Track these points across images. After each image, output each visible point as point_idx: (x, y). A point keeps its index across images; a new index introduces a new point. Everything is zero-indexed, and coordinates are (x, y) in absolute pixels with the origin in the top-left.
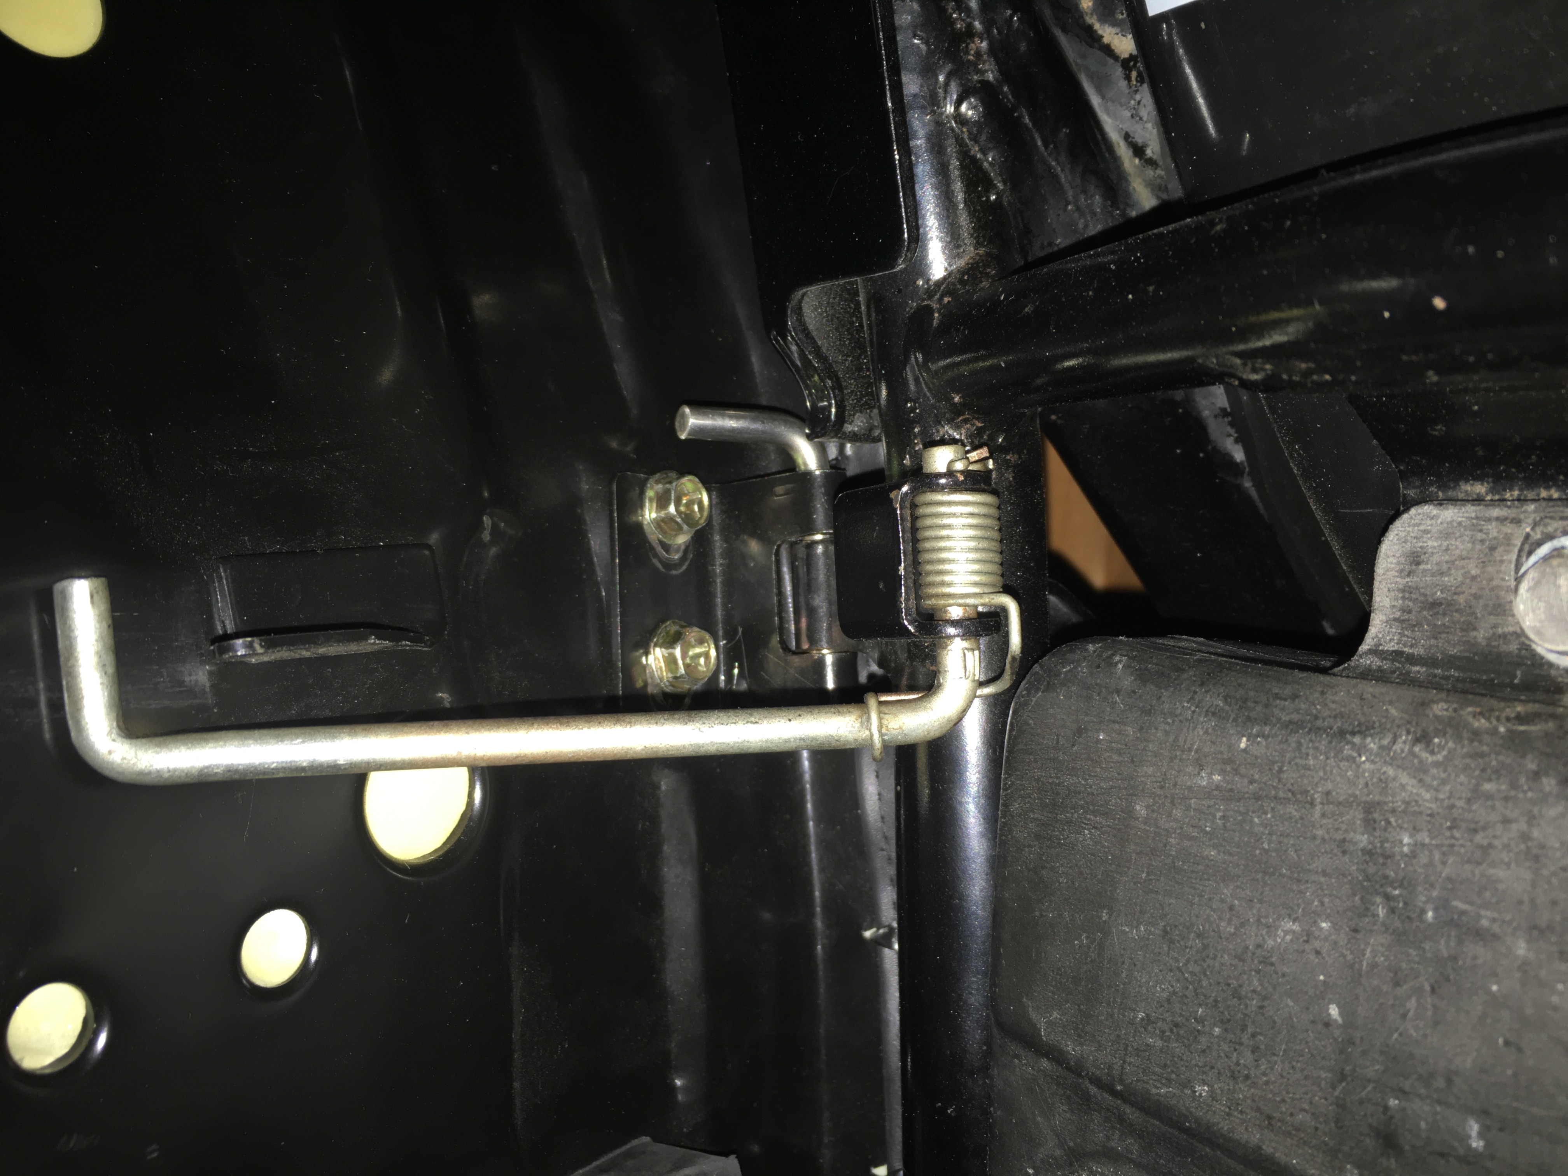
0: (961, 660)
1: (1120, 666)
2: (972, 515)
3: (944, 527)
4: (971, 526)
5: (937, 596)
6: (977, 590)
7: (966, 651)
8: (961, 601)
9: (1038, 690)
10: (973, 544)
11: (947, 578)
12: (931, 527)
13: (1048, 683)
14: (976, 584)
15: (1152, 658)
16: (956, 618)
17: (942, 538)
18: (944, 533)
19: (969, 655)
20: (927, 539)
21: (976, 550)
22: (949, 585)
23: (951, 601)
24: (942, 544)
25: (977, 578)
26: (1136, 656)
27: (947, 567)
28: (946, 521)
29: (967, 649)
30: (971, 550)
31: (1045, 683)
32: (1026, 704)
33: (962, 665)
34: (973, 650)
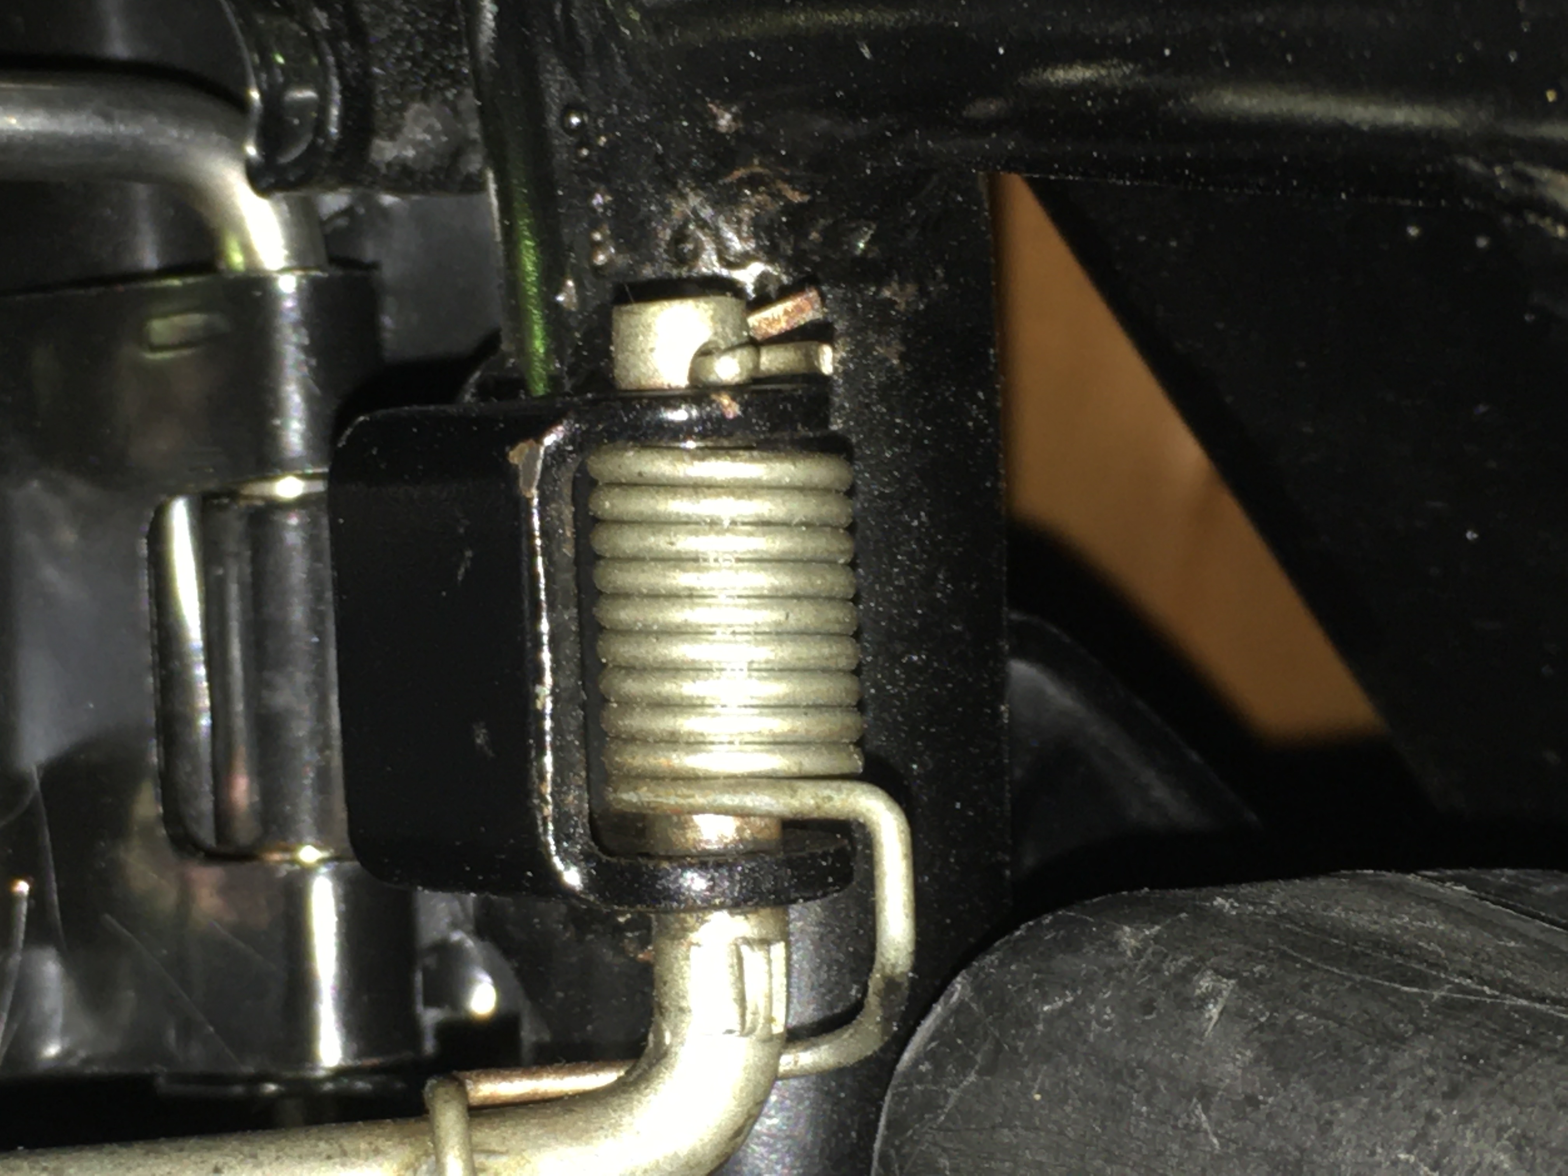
0: (728, 977)
1: (1214, 1011)
2: (764, 524)
3: (680, 561)
4: (761, 561)
5: (657, 778)
6: (778, 762)
7: (745, 949)
8: (728, 800)
9: (965, 1064)
10: (770, 616)
11: (686, 724)
12: (636, 559)
13: (998, 1048)
14: (778, 743)
15: (1306, 987)
16: (714, 847)
17: (674, 596)
18: (680, 579)
19: (754, 958)
20: (625, 595)
21: (779, 634)
22: (695, 743)
23: (699, 800)
24: (676, 615)
25: (781, 725)
26: (1261, 980)
27: (687, 688)
28: (685, 543)
29: (748, 942)
30: (761, 635)
31: (987, 1047)
32: (930, 1104)
33: (732, 993)
34: (765, 943)
